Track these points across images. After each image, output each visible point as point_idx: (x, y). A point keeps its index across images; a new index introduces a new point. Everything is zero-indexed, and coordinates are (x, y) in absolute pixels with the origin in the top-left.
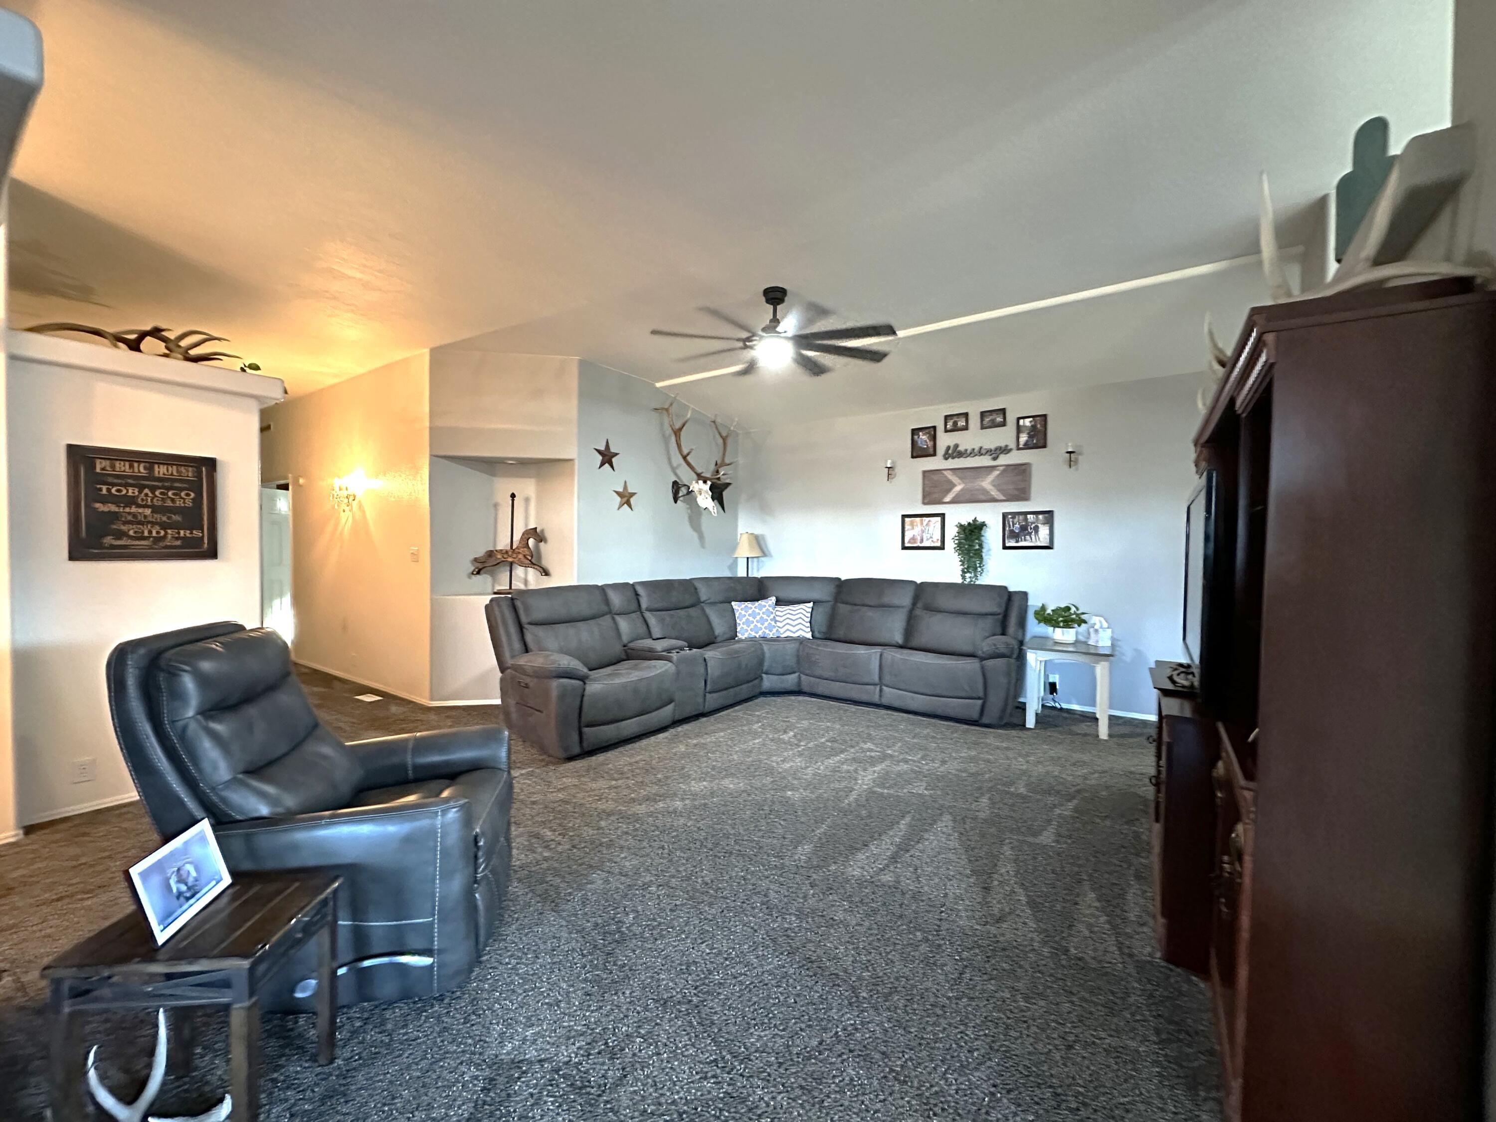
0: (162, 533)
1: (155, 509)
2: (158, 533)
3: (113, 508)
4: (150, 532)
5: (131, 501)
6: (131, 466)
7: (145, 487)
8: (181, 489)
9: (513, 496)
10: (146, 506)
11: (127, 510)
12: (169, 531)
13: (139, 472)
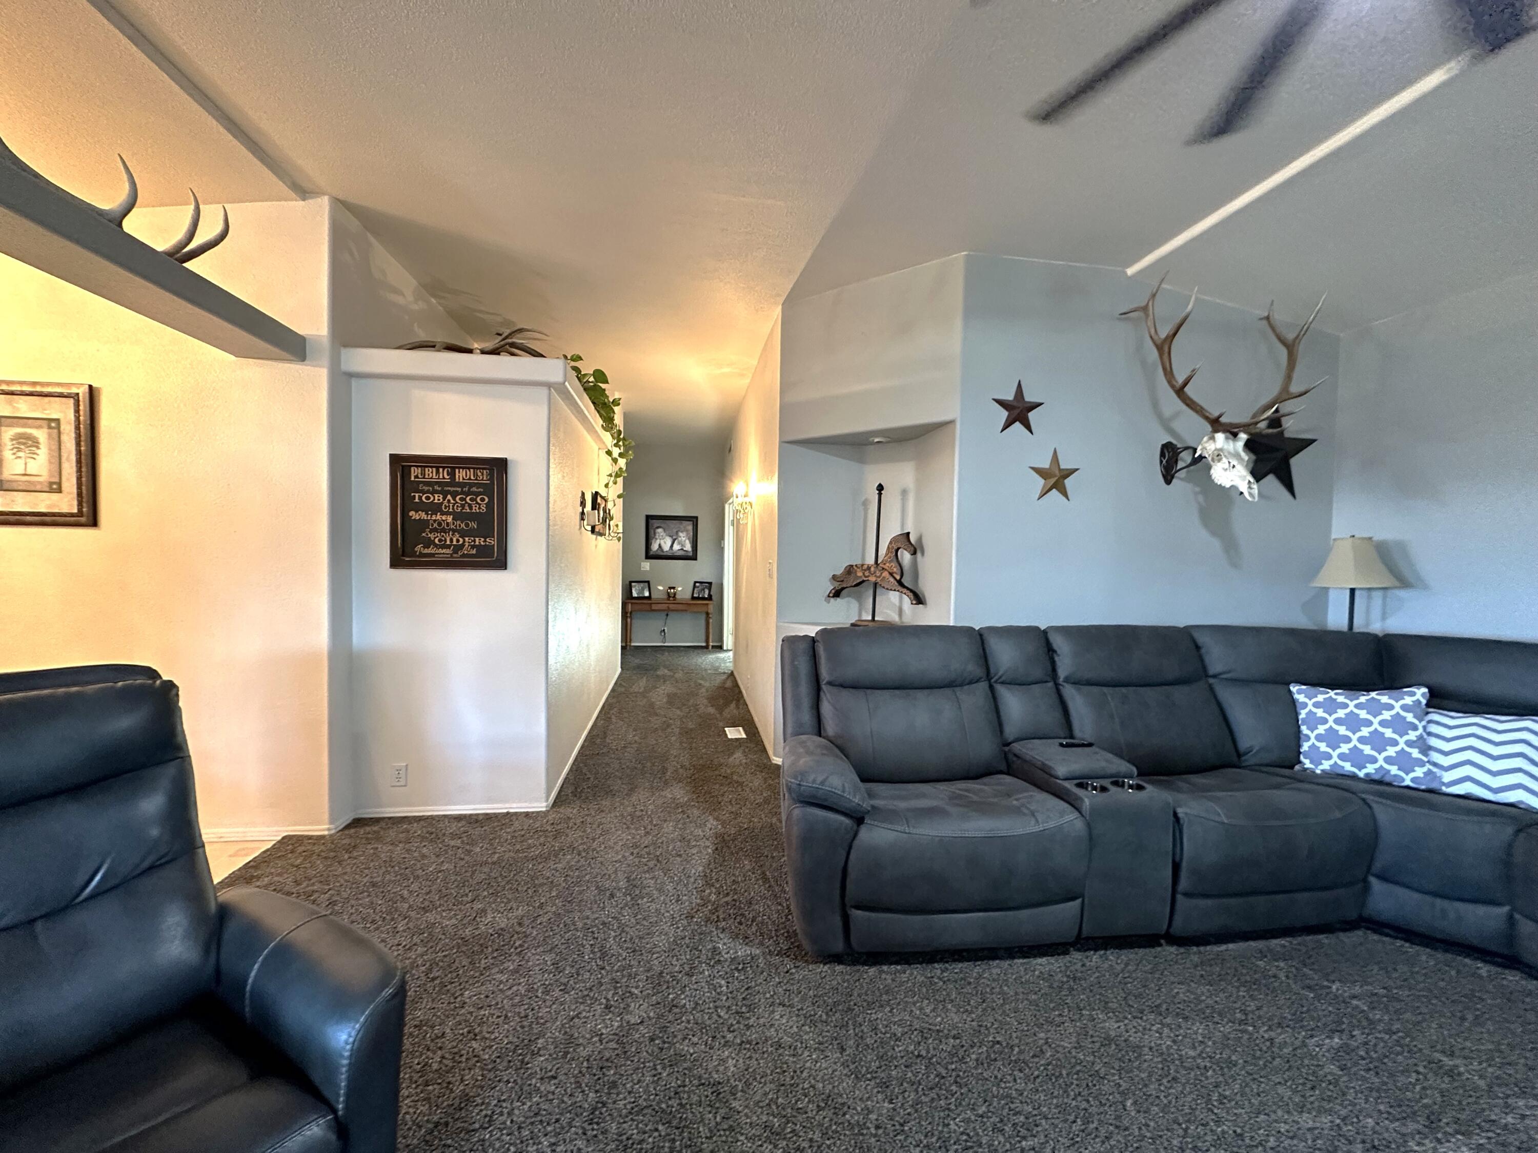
0: (461, 540)
1: (457, 516)
2: (458, 541)
3: (423, 516)
4: (451, 540)
5: (436, 508)
6: (438, 472)
7: (449, 492)
8: (477, 494)
9: (880, 488)
10: (448, 513)
11: (434, 517)
12: (467, 539)
13: (444, 478)
